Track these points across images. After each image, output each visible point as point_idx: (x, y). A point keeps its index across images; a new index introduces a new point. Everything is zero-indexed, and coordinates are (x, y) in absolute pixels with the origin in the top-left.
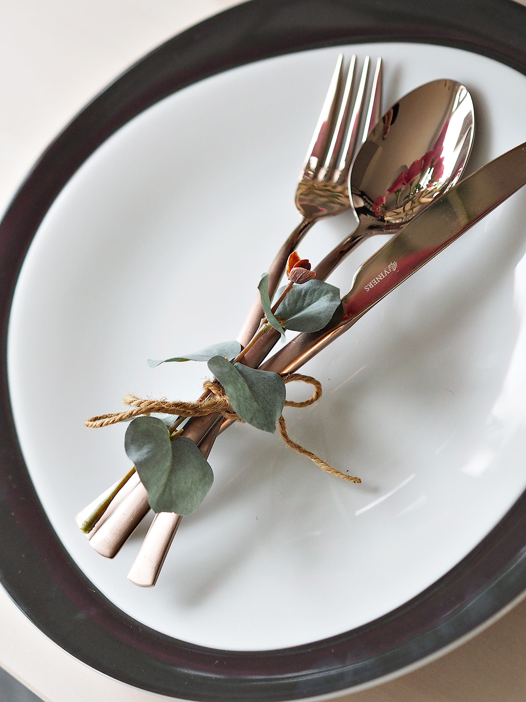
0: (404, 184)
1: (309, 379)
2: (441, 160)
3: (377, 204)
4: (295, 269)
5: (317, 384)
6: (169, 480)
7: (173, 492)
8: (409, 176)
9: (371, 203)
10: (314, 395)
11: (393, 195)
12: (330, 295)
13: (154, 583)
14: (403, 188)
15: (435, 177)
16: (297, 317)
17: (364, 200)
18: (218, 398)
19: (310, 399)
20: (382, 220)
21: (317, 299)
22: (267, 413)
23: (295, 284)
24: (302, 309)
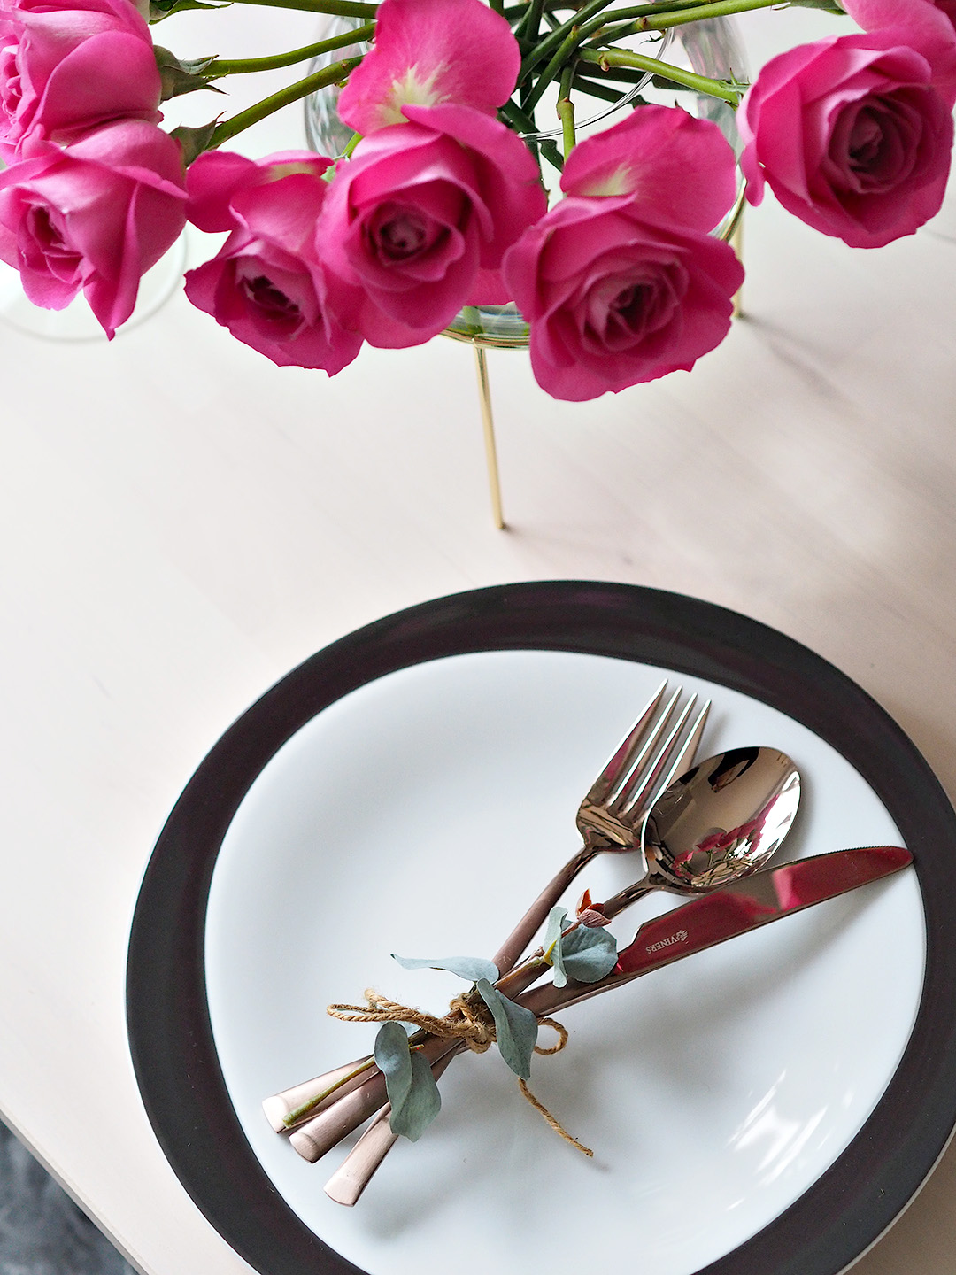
0: (717, 846)
1: (559, 1027)
2: (759, 836)
3: (678, 862)
4: (590, 911)
5: (565, 1034)
6: (408, 1099)
7: (409, 1114)
8: (725, 841)
9: (672, 859)
10: (558, 1046)
11: (704, 854)
12: (607, 944)
13: (354, 1204)
14: (714, 850)
15: (753, 849)
16: (569, 961)
17: (662, 852)
18: (468, 1022)
19: (553, 1048)
20: (689, 883)
21: (594, 945)
22: (523, 1056)
23: (582, 925)
24: (576, 951)
